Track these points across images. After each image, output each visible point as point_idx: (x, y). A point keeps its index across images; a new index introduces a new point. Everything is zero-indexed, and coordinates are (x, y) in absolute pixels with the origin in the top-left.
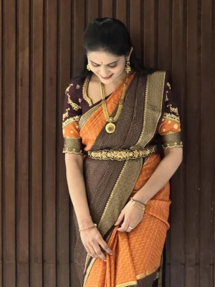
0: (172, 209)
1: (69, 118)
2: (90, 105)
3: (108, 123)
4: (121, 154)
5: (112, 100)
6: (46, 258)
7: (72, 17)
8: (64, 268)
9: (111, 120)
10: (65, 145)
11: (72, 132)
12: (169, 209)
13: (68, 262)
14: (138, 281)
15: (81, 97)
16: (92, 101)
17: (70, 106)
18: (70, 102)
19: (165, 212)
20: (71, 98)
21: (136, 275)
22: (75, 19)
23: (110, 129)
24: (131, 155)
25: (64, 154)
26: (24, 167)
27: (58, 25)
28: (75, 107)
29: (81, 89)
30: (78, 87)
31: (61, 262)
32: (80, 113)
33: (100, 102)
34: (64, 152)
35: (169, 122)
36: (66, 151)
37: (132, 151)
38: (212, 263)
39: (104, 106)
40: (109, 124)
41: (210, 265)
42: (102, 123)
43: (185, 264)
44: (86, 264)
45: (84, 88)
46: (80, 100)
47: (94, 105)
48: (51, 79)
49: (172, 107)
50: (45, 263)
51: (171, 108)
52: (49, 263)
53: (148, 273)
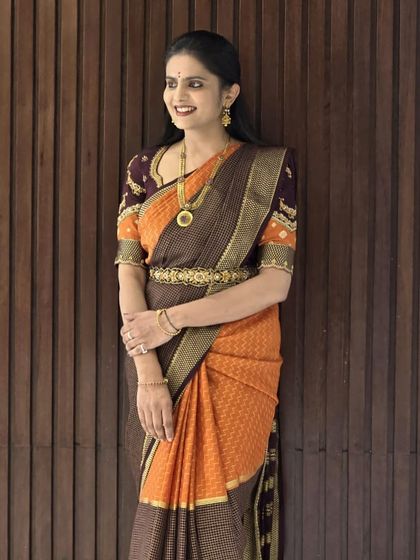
0: (284, 371)
1: (125, 208)
2: (159, 186)
3: (182, 210)
4: (200, 277)
5: (194, 180)
6: (79, 439)
7: (123, 55)
8: (108, 455)
9: (187, 205)
10: (119, 252)
11: (129, 230)
12: (278, 374)
13: (116, 445)
14: (229, 493)
15: (148, 174)
16: (162, 180)
17: (130, 189)
18: (130, 181)
19: (269, 378)
20: (132, 177)
21: (226, 481)
22: (128, 58)
23: (184, 219)
24: (217, 277)
25: (117, 265)
26: (45, 296)
27: (100, 67)
28: (136, 189)
29: (149, 162)
30: (145, 158)
31: (103, 445)
32: (142, 198)
33: (176, 181)
34: (116, 262)
35: (274, 225)
36: (120, 260)
37: (218, 272)
38: (345, 448)
39: (180, 187)
40: (183, 212)
41: (343, 451)
42: (172, 212)
43: (302, 450)
44: (144, 453)
45: (153, 161)
46: (145, 179)
47: (164, 186)
48: (89, 154)
49: (285, 203)
50: (78, 448)
51: (282, 204)
52: (85, 448)
53: (243, 478)
